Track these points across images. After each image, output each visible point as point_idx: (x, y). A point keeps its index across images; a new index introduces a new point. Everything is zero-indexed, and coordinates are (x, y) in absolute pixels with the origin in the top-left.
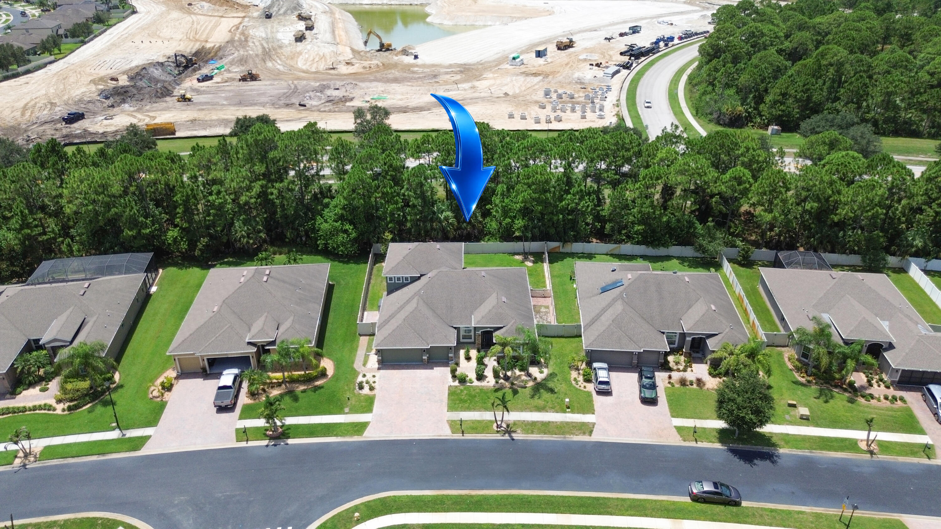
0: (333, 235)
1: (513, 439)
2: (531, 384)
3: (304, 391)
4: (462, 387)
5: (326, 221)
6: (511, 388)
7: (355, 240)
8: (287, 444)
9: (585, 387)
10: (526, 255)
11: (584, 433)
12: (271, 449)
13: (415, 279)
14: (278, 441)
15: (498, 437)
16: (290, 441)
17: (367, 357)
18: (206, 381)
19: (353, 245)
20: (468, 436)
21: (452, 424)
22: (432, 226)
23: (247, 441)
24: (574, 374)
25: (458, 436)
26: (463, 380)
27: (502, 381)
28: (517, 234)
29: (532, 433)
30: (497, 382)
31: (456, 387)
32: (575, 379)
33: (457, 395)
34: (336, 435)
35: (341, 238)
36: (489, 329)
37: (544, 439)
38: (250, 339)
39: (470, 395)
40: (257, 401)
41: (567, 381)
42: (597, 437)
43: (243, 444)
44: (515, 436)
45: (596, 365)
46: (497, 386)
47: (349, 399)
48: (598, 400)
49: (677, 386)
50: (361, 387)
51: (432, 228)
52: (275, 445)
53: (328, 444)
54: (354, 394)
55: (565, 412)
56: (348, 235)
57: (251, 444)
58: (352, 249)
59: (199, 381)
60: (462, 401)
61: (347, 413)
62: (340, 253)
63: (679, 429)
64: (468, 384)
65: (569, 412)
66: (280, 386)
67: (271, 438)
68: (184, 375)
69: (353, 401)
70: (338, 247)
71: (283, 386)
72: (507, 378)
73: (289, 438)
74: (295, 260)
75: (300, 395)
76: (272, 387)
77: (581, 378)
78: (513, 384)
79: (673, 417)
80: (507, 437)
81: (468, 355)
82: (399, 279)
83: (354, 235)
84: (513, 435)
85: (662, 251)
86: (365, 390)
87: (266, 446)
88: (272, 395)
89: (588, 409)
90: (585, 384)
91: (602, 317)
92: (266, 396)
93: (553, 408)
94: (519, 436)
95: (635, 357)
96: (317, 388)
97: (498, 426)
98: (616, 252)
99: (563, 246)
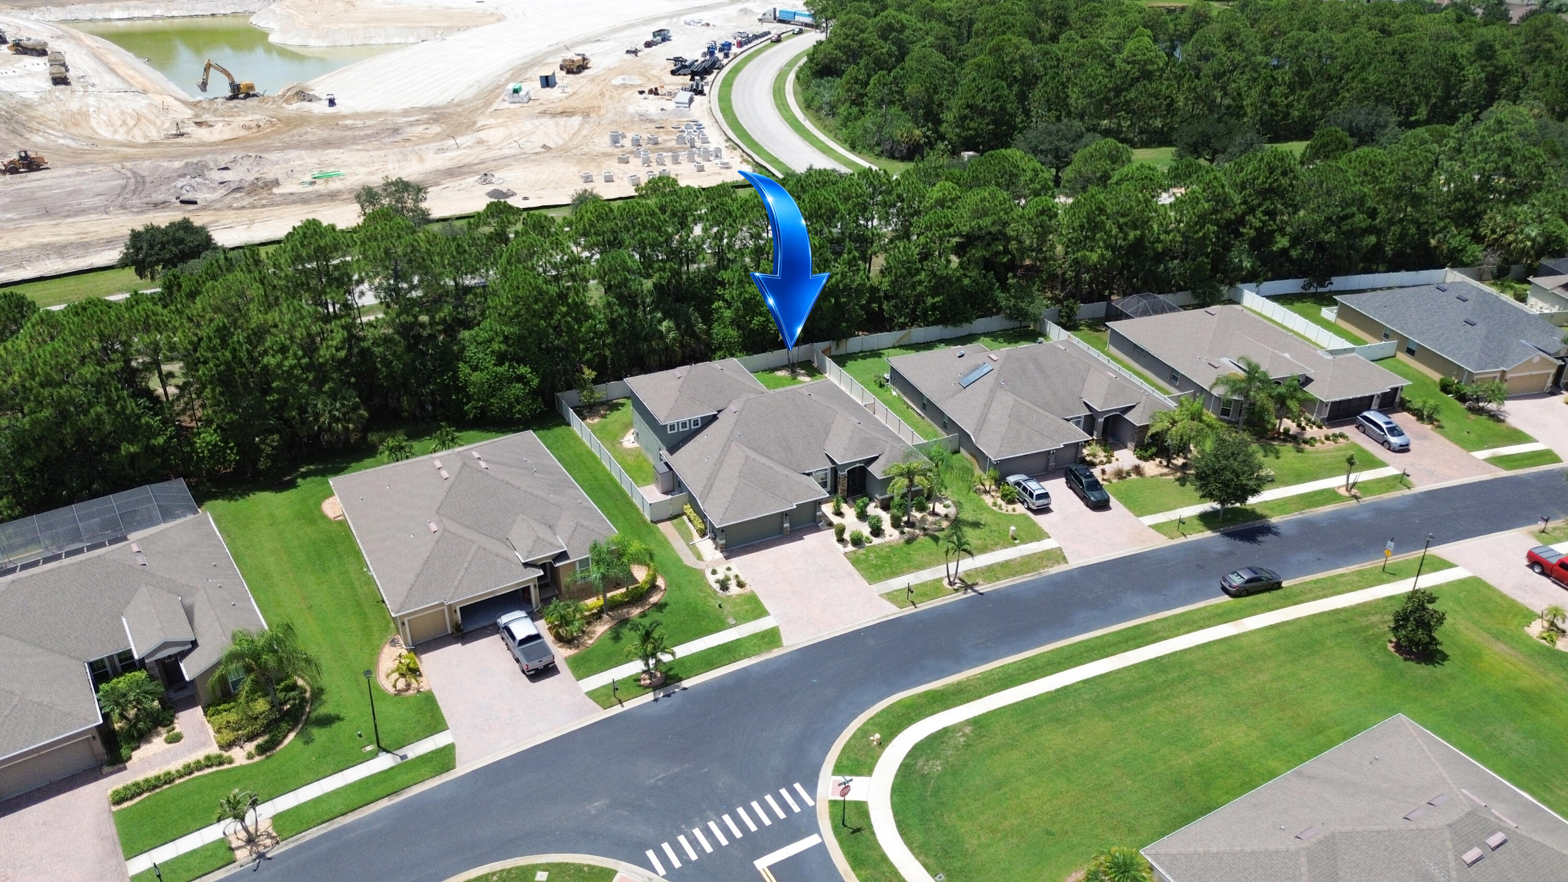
0: (498, 389)
1: (981, 594)
2: (945, 524)
3: (643, 615)
4: (862, 551)
6: (925, 535)
7: (539, 389)
8: (686, 689)
9: (1014, 510)
10: (792, 367)
11: (1059, 563)
12: (666, 703)
13: (710, 420)
14: (669, 689)
15: (961, 596)
16: (686, 684)
17: (692, 548)
18: (469, 646)
20: (923, 606)
21: (891, 597)
23: (621, 702)
24: (988, 500)
25: (909, 610)
26: (857, 541)
27: (906, 530)
29: (998, 579)
30: (902, 533)
31: (854, 552)
32: (995, 504)
33: (865, 561)
34: (747, 656)
36: (859, 465)
37: (1018, 582)
38: (526, 558)
39: (882, 557)
40: (582, 648)
41: (986, 509)
42: (1075, 562)
43: (617, 710)
44: (980, 588)
45: (1012, 479)
46: (906, 537)
47: (720, 607)
48: (1040, 519)
49: (1115, 481)
50: (725, 588)
52: (669, 696)
53: (745, 670)
54: (720, 598)
55: (1015, 545)
56: (526, 383)
57: (629, 705)
59: (457, 648)
60: (877, 567)
61: (735, 625)
62: (517, 416)
63: (1157, 527)
64: (868, 545)
65: (1020, 544)
66: (600, 618)
67: (655, 688)
68: (421, 646)
69: (727, 607)
71: (605, 616)
72: (910, 524)
73: (681, 680)
75: (642, 622)
76: (589, 623)
77: (999, 501)
78: (924, 529)
79: (1138, 516)
80: (970, 593)
81: (839, 511)
82: (684, 425)
84: (977, 588)
85: (965, 329)
86: (734, 589)
87: (656, 700)
88: (598, 634)
89: (1041, 535)
90: (1010, 507)
91: (990, 416)
92: (591, 638)
93: (997, 544)
94: (983, 588)
95: (1052, 458)
96: (660, 607)
97: (951, 583)
98: (905, 342)
99: (838, 345)
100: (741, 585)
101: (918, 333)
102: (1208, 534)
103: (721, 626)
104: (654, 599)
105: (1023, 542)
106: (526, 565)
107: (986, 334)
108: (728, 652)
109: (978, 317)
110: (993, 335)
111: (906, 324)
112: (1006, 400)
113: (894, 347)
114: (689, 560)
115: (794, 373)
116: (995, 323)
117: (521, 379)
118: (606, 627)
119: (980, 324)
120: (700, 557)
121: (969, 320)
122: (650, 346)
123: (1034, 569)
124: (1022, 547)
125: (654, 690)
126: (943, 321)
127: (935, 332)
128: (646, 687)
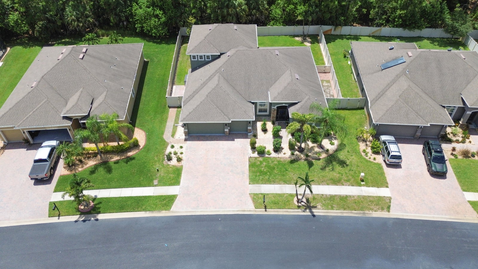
0: (147, 20)
1: (314, 216)
2: (324, 156)
3: (117, 162)
4: (261, 159)
5: (141, 8)
6: (306, 160)
7: (165, 24)
8: (97, 220)
9: (375, 159)
10: (304, 37)
11: (383, 209)
12: (81, 225)
13: (216, 58)
14: (89, 217)
15: (300, 212)
16: (101, 217)
17: (175, 128)
19: (163, 29)
20: (271, 212)
21: (255, 197)
22: (228, 11)
23: (59, 216)
24: (362, 146)
25: (261, 212)
26: (262, 153)
27: (297, 153)
28: (299, 18)
29: (332, 208)
30: (293, 154)
31: (256, 158)
32: (364, 151)
33: (258, 166)
34: (145, 210)
35: (153, 22)
36: (284, 105)
37: (345, 215)
38: (65, 114)
39: (269, 167)
40: (73, 172)
41: (356, 152)
42: (395, 213)
43: (55, 220)
44: (316, 212)
45: (383, 138)
46: (293, 158)
47: (158, 170)
48: (389, 173)
49: (460, 157)
50: (170, 159)
51: (229, 14)
52: (85, 221)
54: (163, 165)
55: (360, 185)
56: (159, 19)
57: (63, 219)
58: (163, 32)
59: (23, 151)
60: (262, 173)
61: (156, 186)
62: (154, 35)
63: (474, 205)
64: (267, 156)
65: (364, 185)
66: (96, 156)
67: (82, 213)
68: (10, 144)
70: (152, 29)
71: (99, 156)
72: (301, 150)
73: (99, 213)
74: (116, 40)
75: (114, 166)
76: (89, 158)
77: (369, 150)
78: (307, 156)
79: (464, 190)
80: (308, 213)
81: (265, 128)
82: (201, 57)
83: (163, 19)
84: (314, 210)
85: (416, 33)
86: (174, 162)
87: (76, 221)
88: (88, 166)
89: (382, 183)
90: (374, 156)
91: (387, 93)
92: (82, 167)
93: (348, 181)
94: (319, 212)
95: (419, 131)
96: (130, 159)
97: (299, 200)
98: (375, 34)
100: (179, 160)
101: (386, 30)
103: (149, 184)
105: (367, 185)
106: (65, 118)
107: (428, 39)
109: (427, 27)
110: (432, 40)
111: (383, 24)
112: (404, 83)
113: (369, 36)
114: (167, 136)
115: (304, 40)
116: (438, 33)
118: (94, 163)
119: (427, 32)
120: (173, 136)
121: (420, 28)
123: (362, 209)
124: (364, 189)
125: (81, 214)
126: (404, 25)
128: (78, 210)
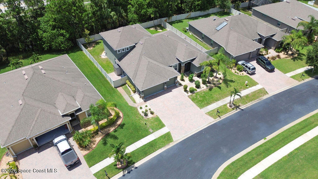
1: (242, 110)
2: (221, 81)
3: (115, 131)
4: (194, 95)
6: (215, 86)
8: (136, 168)
9: (243, 74)
10: (155, 27)
11: (265, 94)
12: (130, 176)
13: (132, 48)
14: (130, 169)
15: (235, 111)
16: (136, 165)
17: (131, 97)
18: (41, 153)
20: (223, 117)
21: (210, 114)
23: (109, 178)
24: (232, 70)
25: (218, 120)
26: (192, 91)
28: (152, 16)
30: (207, 86)
31: (191, 95)
32: (236, 72)
33: (196, 99)
36: (188, 62)
38: (63, 113)
39: (202, 97)
40: (91, 150)
41: (232, 74)
42: (271, 93)
46: (209, 88)
47: (146, 124)
48: (253, 78)
49: (272, 61)
50: (146, 115)
52: (129, 173)
53: (160, 155)
54: (145, 120)
59: (36, 154)
60: (202, 101)
63: (293, 77)
64: (196, 92)
65: (249, 87)
66: (98, 134)
68: (20, 155)
69: (149, 124)
73: (134, 163)
78: (214, 84)
79: (285, 73)
80: (239, 110)
81: (183, 79)
82: (123, 50)
84: (240, 107)
85: (207, 12)
86: (150, 116)
87: (124, 176)
89: (254, 84)
90: (241, 73)
93: (241, 88)
94: (243, 107)
95: (251, 54)
96: (122, 126)
99: (169, 19)
100: (152, 113)
101: (193, 14)
102: (310, 79)
103: (147, 134)
104: (119, 123)
105: (250, 87)
106: (63, 116)
108: (152, 146)
111: (189, 11)
112: (234, 34)
113: (186, 19)
114: (131, 103)
115: (156, 30)
117: (62, 35)
118: (100, 138)
120: (135, 102)
122: (108, 21)
125: (123, 170)
127: (198, 13)
128: (119, 169)
